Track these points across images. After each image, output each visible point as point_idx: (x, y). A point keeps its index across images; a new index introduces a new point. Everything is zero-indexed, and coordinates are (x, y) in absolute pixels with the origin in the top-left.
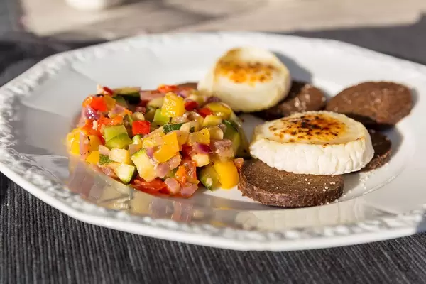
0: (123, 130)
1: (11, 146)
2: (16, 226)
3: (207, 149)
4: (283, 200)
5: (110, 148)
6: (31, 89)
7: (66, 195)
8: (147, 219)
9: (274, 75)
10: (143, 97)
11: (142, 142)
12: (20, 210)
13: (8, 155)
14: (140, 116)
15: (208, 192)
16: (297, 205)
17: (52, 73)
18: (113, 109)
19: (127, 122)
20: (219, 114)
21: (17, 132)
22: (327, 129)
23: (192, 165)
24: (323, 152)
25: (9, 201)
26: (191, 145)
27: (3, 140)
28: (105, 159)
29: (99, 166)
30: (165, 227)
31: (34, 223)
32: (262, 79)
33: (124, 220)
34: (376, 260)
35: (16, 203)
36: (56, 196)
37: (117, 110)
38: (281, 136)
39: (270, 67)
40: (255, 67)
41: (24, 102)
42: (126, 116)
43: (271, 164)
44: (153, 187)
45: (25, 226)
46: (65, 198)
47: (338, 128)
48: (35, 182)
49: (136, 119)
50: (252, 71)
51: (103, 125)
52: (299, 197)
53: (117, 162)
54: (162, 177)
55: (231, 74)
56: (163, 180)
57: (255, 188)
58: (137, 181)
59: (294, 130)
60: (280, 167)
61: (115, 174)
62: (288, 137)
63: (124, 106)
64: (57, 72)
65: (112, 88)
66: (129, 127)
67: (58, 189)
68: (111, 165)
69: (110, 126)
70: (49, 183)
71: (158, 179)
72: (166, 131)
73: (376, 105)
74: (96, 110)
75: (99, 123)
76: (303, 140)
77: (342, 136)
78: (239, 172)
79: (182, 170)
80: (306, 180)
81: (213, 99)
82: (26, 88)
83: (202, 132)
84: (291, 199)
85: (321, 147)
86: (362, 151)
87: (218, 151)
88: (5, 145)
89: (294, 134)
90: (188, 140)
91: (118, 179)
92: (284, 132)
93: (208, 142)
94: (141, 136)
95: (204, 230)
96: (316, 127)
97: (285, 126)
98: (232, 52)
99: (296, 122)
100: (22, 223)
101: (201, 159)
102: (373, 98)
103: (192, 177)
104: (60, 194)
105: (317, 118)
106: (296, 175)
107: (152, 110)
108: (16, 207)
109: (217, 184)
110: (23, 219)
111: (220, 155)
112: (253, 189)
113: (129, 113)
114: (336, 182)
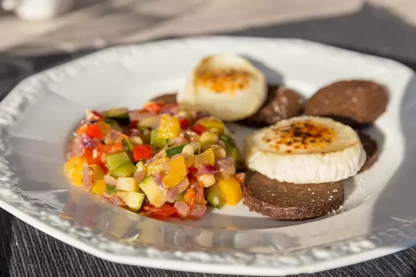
0: (125, 157)
1: (15, 185)
2: (32, 266)
3: (212, 169)
4: (293, 213)
5: (116, 178)
6: (14, 118)
7: (89, 235)
8: (178, 254)
9: (251, 81)
10: (132, 117)
11: (146, 167)
12: (31, 249)
13: (16, 196)
14: (138, 140)
15: (216, 211)
16: (307, 216)
17: (31, 98)
18: (109, 135)
19: (127, 148)
20: (214, 130)
21: (14, 168)
22: (319, 136)
23: (199, 186)
24: (323, 161)
25: (17, 240)
26: (197, 167)
27: (4, 179)
28: (111, 188)
29: (107, 196)
30: (199, 261)
31: (49, 261)
32: (241, 87)
33: (156, 257)
34: (389, 264)
35: (25, 242)
36: (80, 238)
37: (113, 135)
38: (277, 147)
39: (246, 74)
40: (232, 74)
41: (12, 133)
42: (124, 140)
43: (271, 176)
44: (164, 212)
45: (42, 266)
46: (89, 239)
47: (330, 134)
48: (53, 224)
49: (135, 144)
50: (229, 79)
51: (104, 154)
52: (309, 209)
53: (124, 191)
54: (172, 201)
55: (210, 84)
56: (172, 205)
57: (263, 203)
58: (147, 208)
59: (288, 140)
60: (280, 178)
61: (124, 202)
62: (284, 147)
63: (118, 130)
64: (35, 95)
65: (100, 111)
66: (129, 153)
67: (79, 230)
68: (119, 194)
69: (111, 154)
70: (67, 224)
71: (167, 203)
72: (170, 154)
73: (353, 104)
74: (92, 137)
75: (98, 151)
76: (299, 150)
77: (335, 143)
78: (242, 187)
79: (190, 192)
80: (309, 189)
81: (202, 115)
82: (10, 118)
83: (206, 153)
84: (300, 211)
85: (319, 156)
86: (358, 156)
87: (222, 170)
88: (8, 185)
89: (289, 144)
90: (194, 163)
91: (127, 208)
92: (279, 143)
93: (212, 162)
94: (144, 162)
95: (236, 258)
96: (308, 135)
97: (279, 136)
98: (206, 61)
99: (288, 131)
100: (37, 264)
101: (207, 180)
102: (350, 98)
103: (200, 198)
104: (83, 234)
105: (306, 125)
106: (298, 185)
107: (146, 132)
108: (26, 246)
109: (223, 201)
110: (38, 259)
111: (223, 173)
112: (261, 205)
113: (126, 137)
114: (338, 189)
